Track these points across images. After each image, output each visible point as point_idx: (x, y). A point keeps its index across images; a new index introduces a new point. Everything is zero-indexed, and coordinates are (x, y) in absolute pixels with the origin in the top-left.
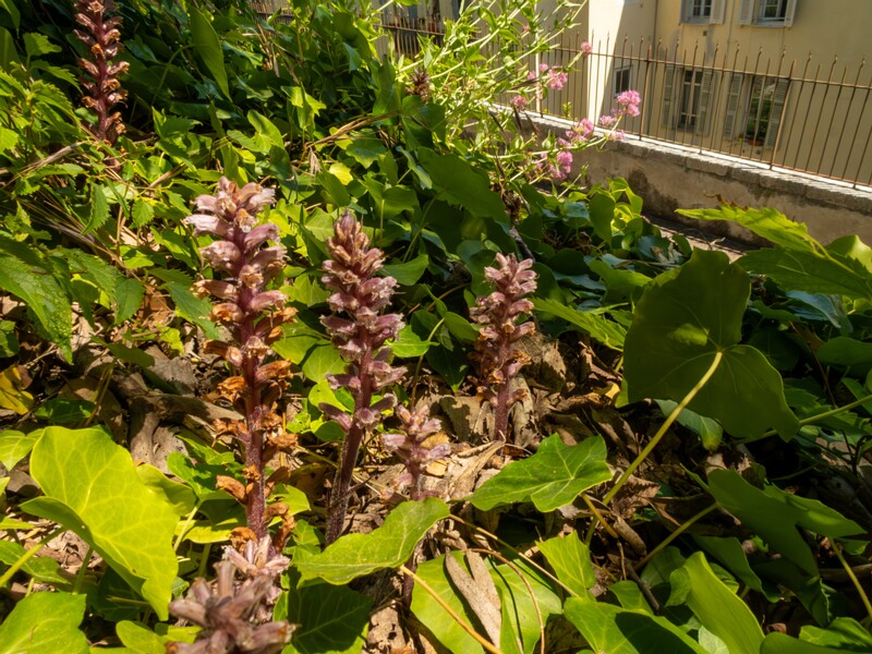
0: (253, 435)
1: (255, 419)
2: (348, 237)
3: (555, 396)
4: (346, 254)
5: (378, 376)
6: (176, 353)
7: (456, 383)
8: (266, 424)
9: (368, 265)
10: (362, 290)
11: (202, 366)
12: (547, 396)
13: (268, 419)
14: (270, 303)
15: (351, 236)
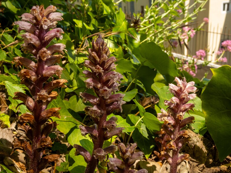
0: (35, 151)
1: (37, 142)
2: (99, 48)
3: (202, 166)
4: (97, 57)
5: (109, 128)
6: (6, 126)
7: (148, 154)
8: (42, 144)
9: (108, 64)
10: (104, 78)
11: (18, 135)
12: (197, 166)
13: (44, 142)
14: (53, 72)
15: (101, 47)
